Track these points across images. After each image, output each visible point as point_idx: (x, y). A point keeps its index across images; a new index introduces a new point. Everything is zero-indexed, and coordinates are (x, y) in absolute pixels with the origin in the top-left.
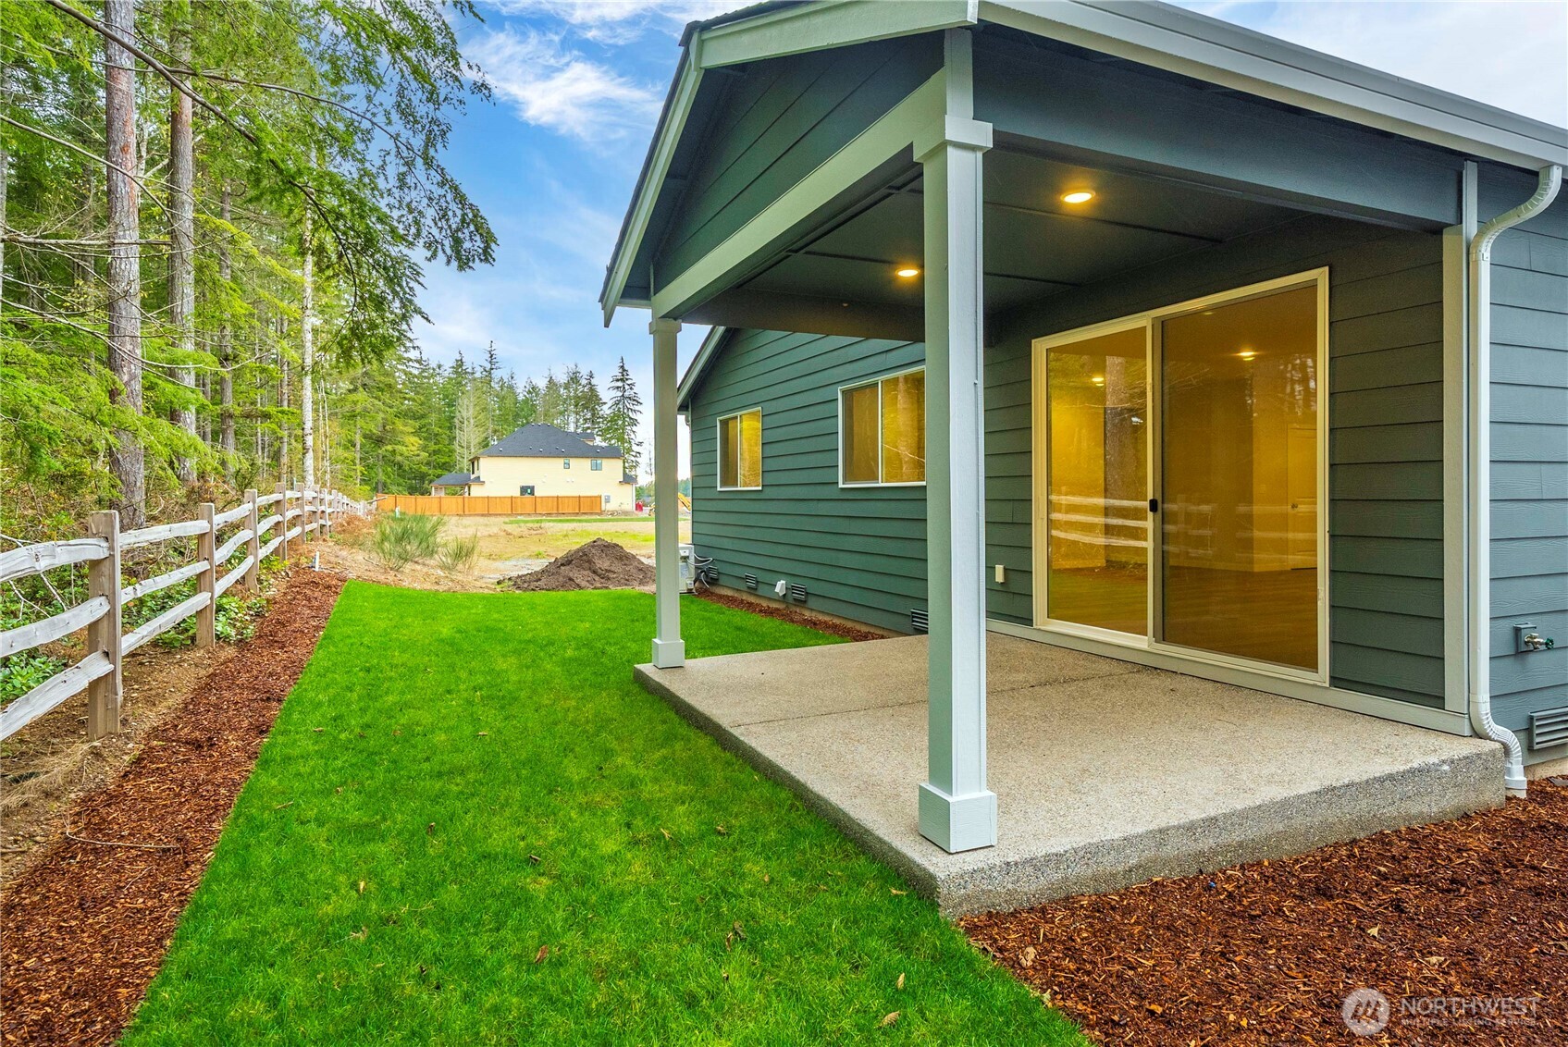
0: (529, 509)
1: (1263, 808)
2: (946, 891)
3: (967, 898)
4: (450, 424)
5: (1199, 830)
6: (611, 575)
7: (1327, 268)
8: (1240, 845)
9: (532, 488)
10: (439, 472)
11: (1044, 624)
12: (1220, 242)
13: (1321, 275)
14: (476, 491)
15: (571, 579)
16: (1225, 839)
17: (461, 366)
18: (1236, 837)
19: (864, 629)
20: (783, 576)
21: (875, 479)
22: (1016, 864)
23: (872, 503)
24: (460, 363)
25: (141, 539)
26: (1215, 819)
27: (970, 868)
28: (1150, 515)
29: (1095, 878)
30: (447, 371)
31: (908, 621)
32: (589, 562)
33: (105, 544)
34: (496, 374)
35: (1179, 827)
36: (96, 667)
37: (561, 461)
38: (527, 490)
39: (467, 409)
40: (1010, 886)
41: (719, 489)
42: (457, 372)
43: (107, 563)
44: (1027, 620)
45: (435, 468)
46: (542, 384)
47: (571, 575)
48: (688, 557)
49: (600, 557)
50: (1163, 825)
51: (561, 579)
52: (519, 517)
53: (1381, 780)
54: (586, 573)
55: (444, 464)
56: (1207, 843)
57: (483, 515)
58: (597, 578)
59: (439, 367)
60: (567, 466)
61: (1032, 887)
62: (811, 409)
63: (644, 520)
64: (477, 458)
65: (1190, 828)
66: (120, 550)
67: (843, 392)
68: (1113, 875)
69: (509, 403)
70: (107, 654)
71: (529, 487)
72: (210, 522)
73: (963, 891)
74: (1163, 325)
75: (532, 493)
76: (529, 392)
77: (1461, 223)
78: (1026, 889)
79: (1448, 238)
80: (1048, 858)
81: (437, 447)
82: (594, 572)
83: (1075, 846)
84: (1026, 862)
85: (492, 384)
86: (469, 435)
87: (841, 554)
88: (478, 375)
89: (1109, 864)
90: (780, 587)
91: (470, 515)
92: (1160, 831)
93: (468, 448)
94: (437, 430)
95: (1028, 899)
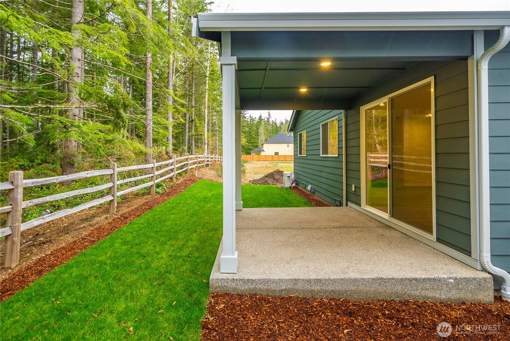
0: (277, 159)
1: (343, 280)
2: (212, 283)
3: (219, 287)
4: (257, 134)
5: (313, 282)
6: (279, 180)
7: (433, 77)
8: (333, 291)
9: (278, 153)
10: (255, 148)
11: (365, 207)
12: (405, 69)
13: (431, 79)
14: (262, 154)
15: (266, 181)
16: (325, 287)
17: (261, 118)
18: (330, 288)
19: (326, 203)
20: (310, 184)
21: (327, 154)
22: (237, 280)
23: (326, 162)
24: (261, 117)
25: (126, 169)
26: (320, 280)
27: (220, 278)
28: (388, 170)
29: (267, 290)
30: (257, 119)
31: (334, 201)
32: (273, 176)
33: (113, 170)
34: (271, 120)
35: (303, 280)
36: (109, 198)
37: (286, 145)
38: (277, 154)
39: (262, 130)
40: (234, 286)
41: (299, 155)
42: (260, 119)
43: (113, 175)
44: (359, 205)
45: (254, 147)
46: (284, 121)
47: (267, 180)
48: (290, 176)
49: (277, 175)
50: (297, 278)
51: (264, 181)
52: (274, 162)
53: (410, 280)
54: (272, 179)
55: (256, 146)
56: (317, 288)
57: (264, 161)
58: (275, 181)
59: (255, 118)
60: (288, 146)
61: (243, 288)
62: (316, 131)
63: (292, 163)
64: (263, 144)
65: (309, 281)
66: (116, 172)
67: (322, 125)
68: (275, 291)
69: (274, 127)
70: (113, 195)
71: (277, 153)
72: (154, 164)
73: (217, 284)
74: (392, 100)
75: (278, 154)
76: (281, 124)
77: (473, 54)
78: (240, 288)
79: (469, 61)
80: (248, 280)
81: (254, 141)
82: (274, 179)
83: (260, 278)
84: (240, 280)
85: (270, 122)
86: (262, 137)
87: (322, 178)
88: (266, 120)
89: (273, 286)
90: (309, 187)
91: (261, 161)
92: (295, 280)
93: (262, 141)
94: (254, 136)
95: (241, 292)
